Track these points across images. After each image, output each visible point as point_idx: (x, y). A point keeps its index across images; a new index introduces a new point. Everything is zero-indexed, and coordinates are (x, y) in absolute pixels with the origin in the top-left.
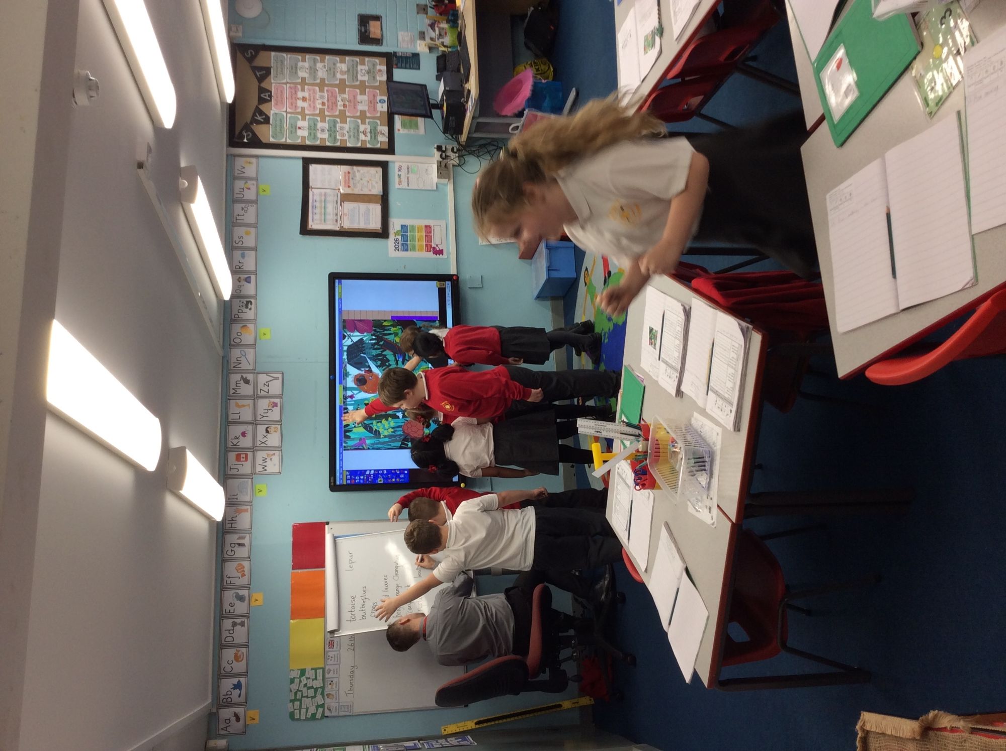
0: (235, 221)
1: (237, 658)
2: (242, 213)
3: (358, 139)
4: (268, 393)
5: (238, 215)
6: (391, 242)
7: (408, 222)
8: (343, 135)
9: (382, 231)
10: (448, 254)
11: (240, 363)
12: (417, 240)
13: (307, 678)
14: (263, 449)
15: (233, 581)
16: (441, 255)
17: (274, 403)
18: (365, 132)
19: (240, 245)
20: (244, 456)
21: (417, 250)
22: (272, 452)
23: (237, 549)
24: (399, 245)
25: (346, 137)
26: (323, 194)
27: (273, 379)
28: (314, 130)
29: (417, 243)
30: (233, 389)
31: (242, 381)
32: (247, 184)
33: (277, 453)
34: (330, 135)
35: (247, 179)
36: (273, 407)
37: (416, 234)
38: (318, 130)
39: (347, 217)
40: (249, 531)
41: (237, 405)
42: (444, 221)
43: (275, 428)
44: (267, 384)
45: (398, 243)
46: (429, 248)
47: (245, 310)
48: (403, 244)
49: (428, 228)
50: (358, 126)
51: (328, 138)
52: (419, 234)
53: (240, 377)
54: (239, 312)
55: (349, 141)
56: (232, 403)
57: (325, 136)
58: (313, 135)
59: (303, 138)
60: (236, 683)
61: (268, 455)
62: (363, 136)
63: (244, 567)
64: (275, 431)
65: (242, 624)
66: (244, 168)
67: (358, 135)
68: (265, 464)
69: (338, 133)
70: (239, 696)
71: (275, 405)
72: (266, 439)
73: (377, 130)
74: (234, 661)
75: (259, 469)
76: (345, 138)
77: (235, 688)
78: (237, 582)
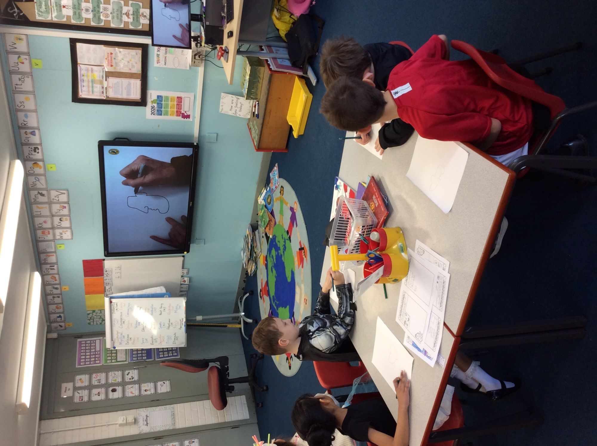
0: (14, 89)
1: (57, 308)
2: (20, 83)
3: (121, 20)
4: (59, 201)
5: (17, 85)
6: (148, 108)
7: (163, 93)
8: (107, 16)
9: (141, 101)
10: (194, 117)
11: (36, 185)
12: (170, 107)
13: (96, 313)
14: (58, 228)
15: (50, 282)
16: (188, 119)
17: (63, 206)
18: (127, 14)
19: (22, 107)
20: (47, 232)
21: (169, 114)
22: (65, 230)
23: (50, 270)
24: (155, 111)
25: (110, 18)
26: (90, 69)
27: (61, 193)
28: (79, 9)
29: (169, 109)
30: (34, 199)
31: (39, 195)
32: (19, 59)
33: (69, 230)
34: (94, 16)
35: (19, 54)
36: (63, 208)
37: (170, 103)
38: (83, 10)
39: (111, 89)
40: (57, 263)
41: (38, 207)
42: (193, 94)
43: (65, 218)
44: (57, 196)
45: (154, 109)
46: (179, 114)
47: (34, 153)
48: (158, 110)
49: (180, 99)
50: (122, 8)
51: (92, 18)
52: (172, 103)
53: (37, 192)
54: (29, 155)
55: (112, 22)
56: (34, 206)
57: (90, 16)
58: (77, 13)
59: (68, 17)
60: (58, 316)
61: (63, 231)
62: (126, 17)
63: (55, 277)
64: (66, 220)
65: (59, 297)
66: (15, 44)
67: (121, 16)
68: (62, 235)
69: (101, 14)
70: (61, 319)
71: (65, 207)
72: (61, 224)
73: (139, 12)
75: (58, 237)
76: (108, 19)
77: (58, 317)
78: (52, 283)
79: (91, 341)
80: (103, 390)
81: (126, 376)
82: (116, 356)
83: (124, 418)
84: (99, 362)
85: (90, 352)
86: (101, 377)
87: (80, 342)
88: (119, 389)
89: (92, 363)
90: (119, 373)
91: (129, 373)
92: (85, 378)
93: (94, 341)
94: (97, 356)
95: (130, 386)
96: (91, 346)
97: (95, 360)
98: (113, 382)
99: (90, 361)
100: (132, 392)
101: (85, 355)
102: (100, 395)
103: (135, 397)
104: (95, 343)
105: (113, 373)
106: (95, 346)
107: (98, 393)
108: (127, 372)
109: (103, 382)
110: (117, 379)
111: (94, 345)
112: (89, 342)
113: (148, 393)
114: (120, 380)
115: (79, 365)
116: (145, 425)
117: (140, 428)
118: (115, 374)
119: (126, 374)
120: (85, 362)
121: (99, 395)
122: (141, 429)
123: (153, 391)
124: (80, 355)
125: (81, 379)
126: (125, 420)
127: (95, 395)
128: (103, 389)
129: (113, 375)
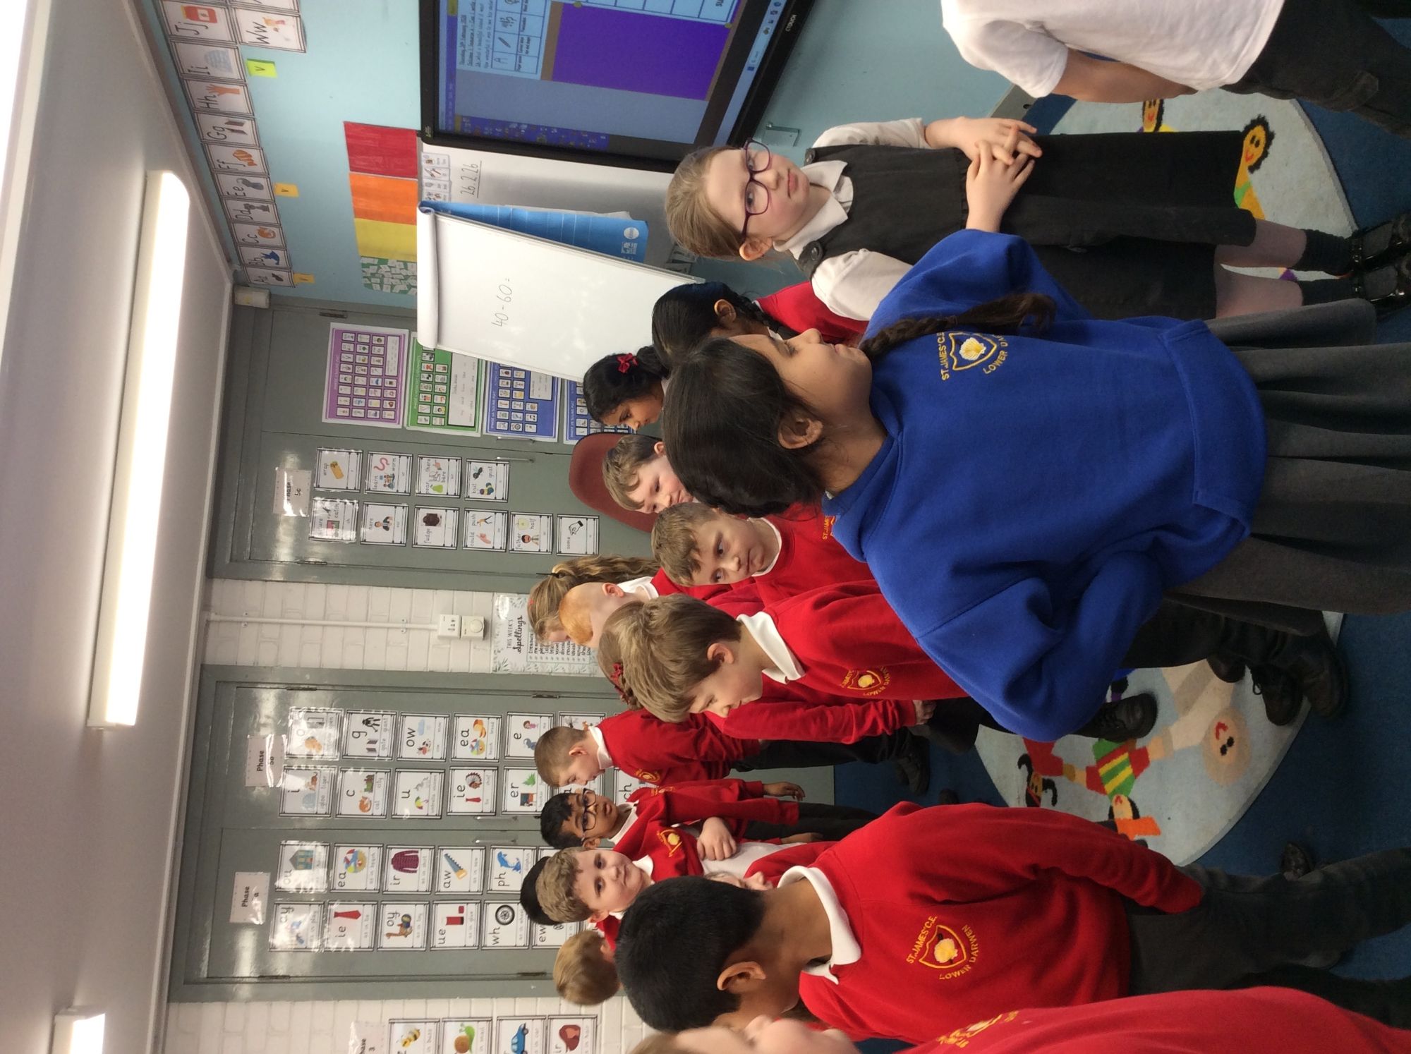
13: (390, 267)
15: (232, 167)
20: (206, 12)
22: (277, 18)
23: (227, 133)
33: (291, 19)
40: (251, 116)
60: (268, 253)
61: (267, 21)
63: (250, 156)
65: (265, 209)
68: (263, 34)
70: (278, 263)
74: (258, 236)
75: (249, 38)
77: (267, 256)
78: (241, 168)
79: (371, 335)
80: (398, 515)
81: (472, 480)
82: (447, 406)
83: (453, 621)
84: (393, 418)
85: (368, 376)
86: (396, 468)
87: (339, 333)
88: (448, 518)
89: (371, 414)
90: (453, 466)
91: (481, 470)
92: (348, 461)
93: (383, 338)
94: (388, 394)
95: (481, 515)
96: (370, 355)
97: (382, 409)
98: (431, 491)
99: (366, 408)
100: (483, 537)
101: (353, 385)
102: (391, 528)
103: (492, 551)
104: (385, 346)
105: (432, 461)
106: (384, 356)
107: (385, 521)
108: (474, 467)
109: (402, 486)
110: (444, 485)
111: (382, 353)
112: (365, 339)
113: (530, 547)
114: (451, 488)
115: (333, 414)
116: (514, 648)
117: (498, 654)
118: (440, 469)
119: (472, 472)
120: (351, 407)
121: (386, 528)
122: (500, 659)
123: (545, 545)
124: (336, 380)
125: (336, 464)
126: (457, 627)
127: (376, 525)
128: (399, 509)
129: (433, 469)
